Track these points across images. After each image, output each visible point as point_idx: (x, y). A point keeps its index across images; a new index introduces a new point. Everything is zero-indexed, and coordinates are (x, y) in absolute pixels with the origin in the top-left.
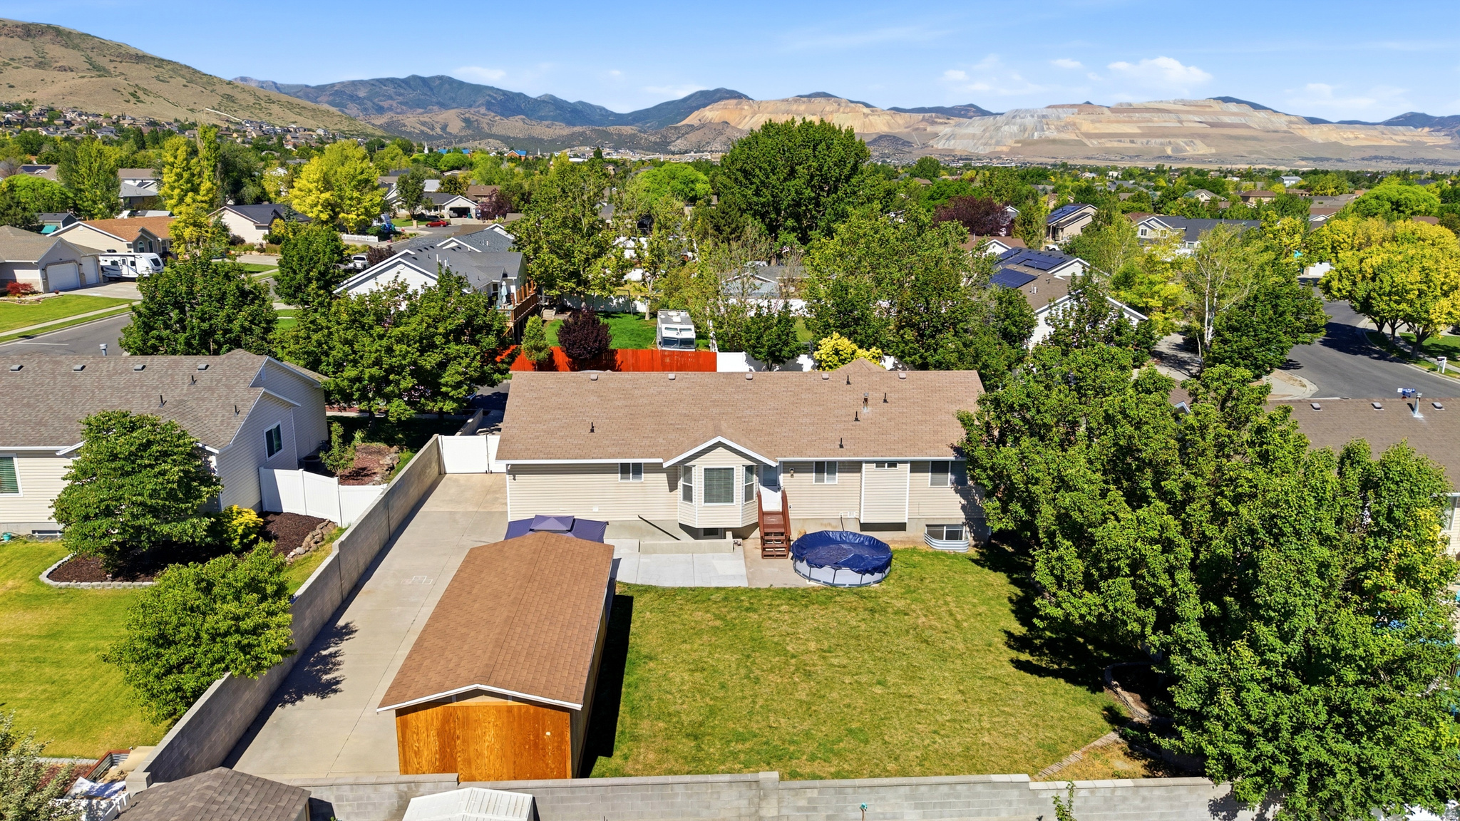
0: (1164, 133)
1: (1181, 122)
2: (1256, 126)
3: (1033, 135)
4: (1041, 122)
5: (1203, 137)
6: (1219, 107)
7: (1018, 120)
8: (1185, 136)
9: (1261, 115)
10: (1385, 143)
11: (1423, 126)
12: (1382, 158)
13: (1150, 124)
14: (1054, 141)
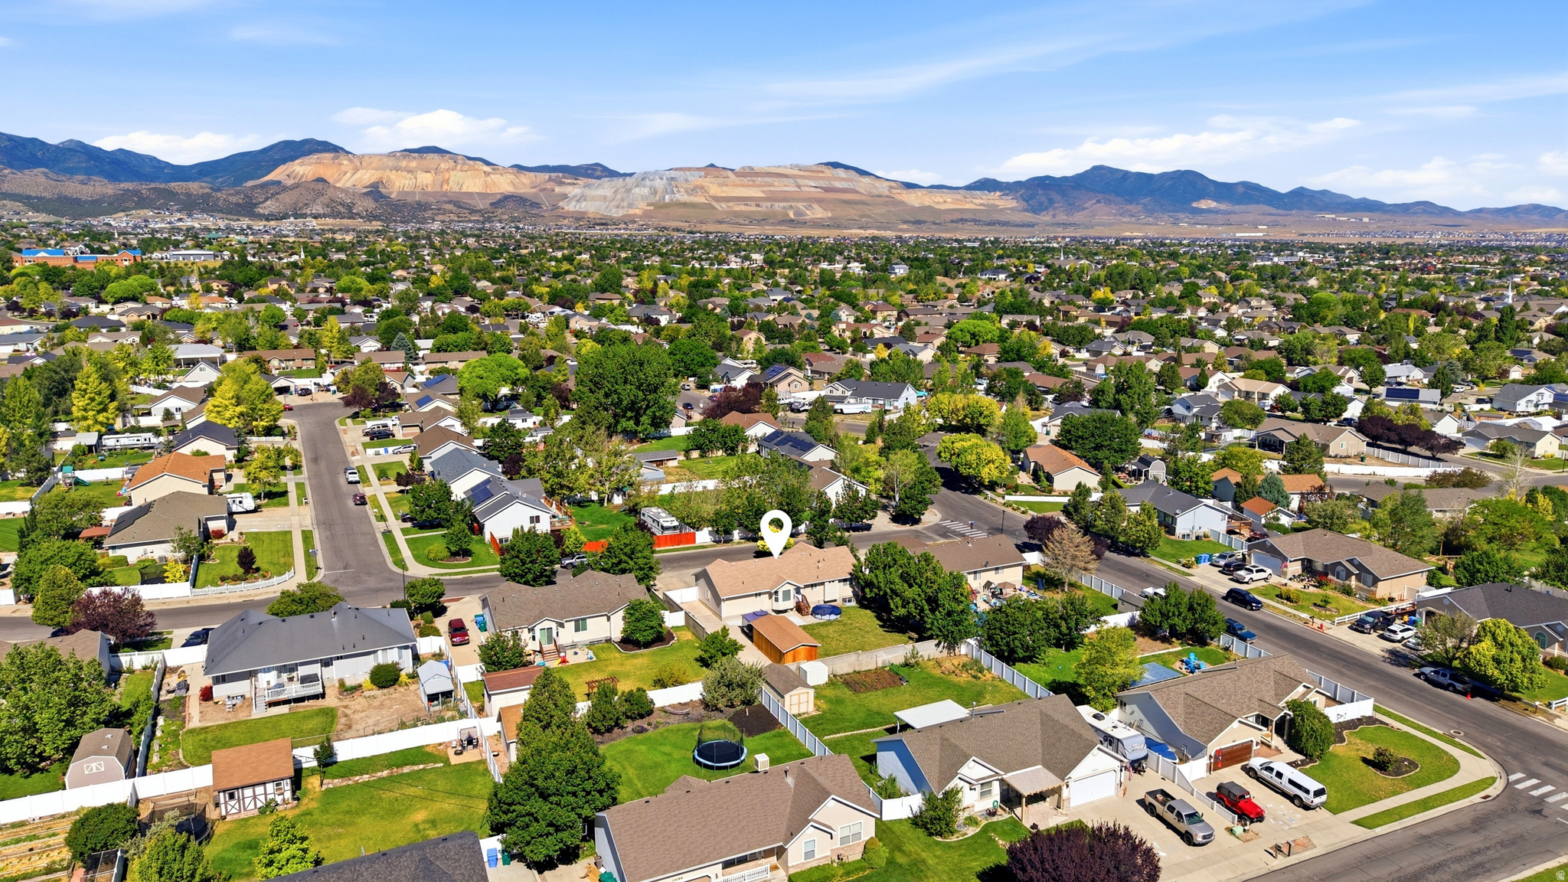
0: (784, 198)
1: (799, 186)
2: (862, 191)
3: (664, 198)
4: (670, 184)
5: (820, 201)
6: (829, 172)
7: (648, 182)
8: (804, 200)
9: (866, 180)
10: (967, 206)
11: (995, 190)
12: (966, 220)
13: (772, 189)
14: (685, 205)
